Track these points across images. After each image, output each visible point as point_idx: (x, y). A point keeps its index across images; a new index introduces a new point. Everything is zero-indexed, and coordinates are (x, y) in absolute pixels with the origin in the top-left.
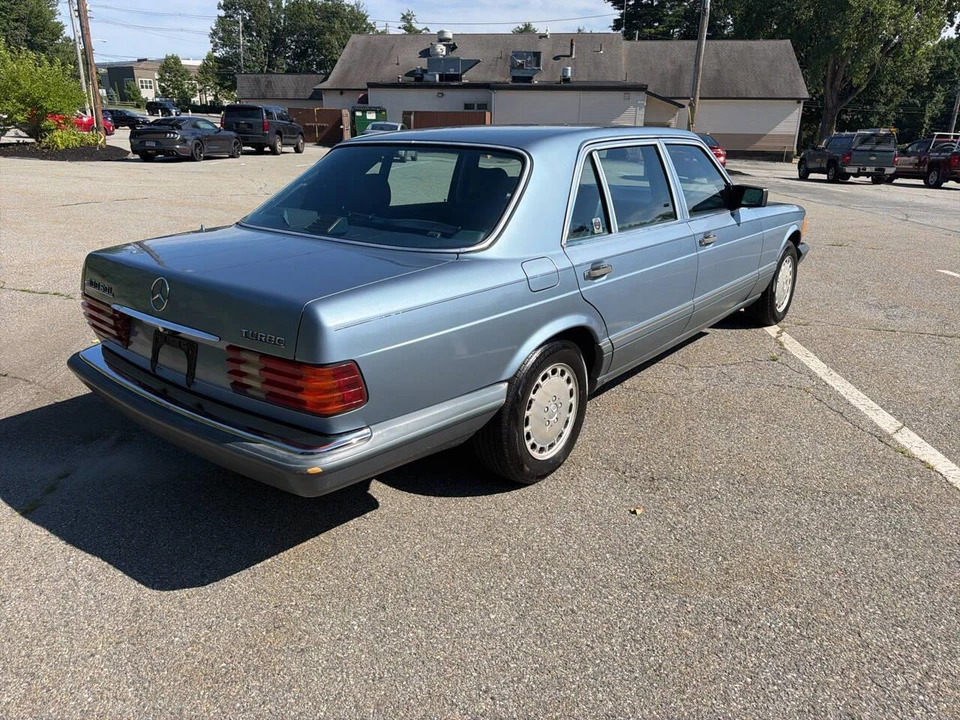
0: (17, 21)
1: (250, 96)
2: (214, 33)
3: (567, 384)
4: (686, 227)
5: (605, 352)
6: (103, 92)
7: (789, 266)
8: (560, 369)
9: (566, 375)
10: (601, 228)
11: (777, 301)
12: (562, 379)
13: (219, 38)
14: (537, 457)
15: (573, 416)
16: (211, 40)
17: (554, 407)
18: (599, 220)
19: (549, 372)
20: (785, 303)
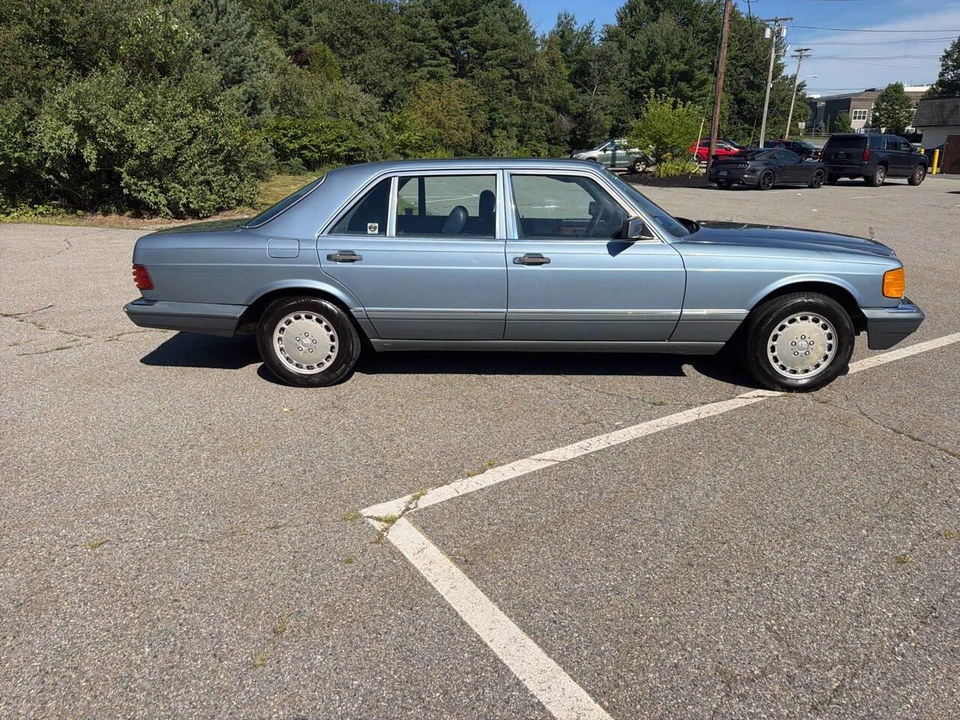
0: (743, 66)
1: (928, 124)
2: (948, 55)
3: (325, 330)
4: (501, 245)
5: (356, 317)
6: (802, 125)
7: (817, 327)
8: (314, 318)
9: (324, 324)
10: (377, 231)
11: (780, 363)
12: (318, 324)
13: (953, 61)
14: (292, 368)
15: (334, 355)
16: (940, 63)
17: (307, 341)
18: (377, 225)
19: (303, 316)
20: (814, 372)
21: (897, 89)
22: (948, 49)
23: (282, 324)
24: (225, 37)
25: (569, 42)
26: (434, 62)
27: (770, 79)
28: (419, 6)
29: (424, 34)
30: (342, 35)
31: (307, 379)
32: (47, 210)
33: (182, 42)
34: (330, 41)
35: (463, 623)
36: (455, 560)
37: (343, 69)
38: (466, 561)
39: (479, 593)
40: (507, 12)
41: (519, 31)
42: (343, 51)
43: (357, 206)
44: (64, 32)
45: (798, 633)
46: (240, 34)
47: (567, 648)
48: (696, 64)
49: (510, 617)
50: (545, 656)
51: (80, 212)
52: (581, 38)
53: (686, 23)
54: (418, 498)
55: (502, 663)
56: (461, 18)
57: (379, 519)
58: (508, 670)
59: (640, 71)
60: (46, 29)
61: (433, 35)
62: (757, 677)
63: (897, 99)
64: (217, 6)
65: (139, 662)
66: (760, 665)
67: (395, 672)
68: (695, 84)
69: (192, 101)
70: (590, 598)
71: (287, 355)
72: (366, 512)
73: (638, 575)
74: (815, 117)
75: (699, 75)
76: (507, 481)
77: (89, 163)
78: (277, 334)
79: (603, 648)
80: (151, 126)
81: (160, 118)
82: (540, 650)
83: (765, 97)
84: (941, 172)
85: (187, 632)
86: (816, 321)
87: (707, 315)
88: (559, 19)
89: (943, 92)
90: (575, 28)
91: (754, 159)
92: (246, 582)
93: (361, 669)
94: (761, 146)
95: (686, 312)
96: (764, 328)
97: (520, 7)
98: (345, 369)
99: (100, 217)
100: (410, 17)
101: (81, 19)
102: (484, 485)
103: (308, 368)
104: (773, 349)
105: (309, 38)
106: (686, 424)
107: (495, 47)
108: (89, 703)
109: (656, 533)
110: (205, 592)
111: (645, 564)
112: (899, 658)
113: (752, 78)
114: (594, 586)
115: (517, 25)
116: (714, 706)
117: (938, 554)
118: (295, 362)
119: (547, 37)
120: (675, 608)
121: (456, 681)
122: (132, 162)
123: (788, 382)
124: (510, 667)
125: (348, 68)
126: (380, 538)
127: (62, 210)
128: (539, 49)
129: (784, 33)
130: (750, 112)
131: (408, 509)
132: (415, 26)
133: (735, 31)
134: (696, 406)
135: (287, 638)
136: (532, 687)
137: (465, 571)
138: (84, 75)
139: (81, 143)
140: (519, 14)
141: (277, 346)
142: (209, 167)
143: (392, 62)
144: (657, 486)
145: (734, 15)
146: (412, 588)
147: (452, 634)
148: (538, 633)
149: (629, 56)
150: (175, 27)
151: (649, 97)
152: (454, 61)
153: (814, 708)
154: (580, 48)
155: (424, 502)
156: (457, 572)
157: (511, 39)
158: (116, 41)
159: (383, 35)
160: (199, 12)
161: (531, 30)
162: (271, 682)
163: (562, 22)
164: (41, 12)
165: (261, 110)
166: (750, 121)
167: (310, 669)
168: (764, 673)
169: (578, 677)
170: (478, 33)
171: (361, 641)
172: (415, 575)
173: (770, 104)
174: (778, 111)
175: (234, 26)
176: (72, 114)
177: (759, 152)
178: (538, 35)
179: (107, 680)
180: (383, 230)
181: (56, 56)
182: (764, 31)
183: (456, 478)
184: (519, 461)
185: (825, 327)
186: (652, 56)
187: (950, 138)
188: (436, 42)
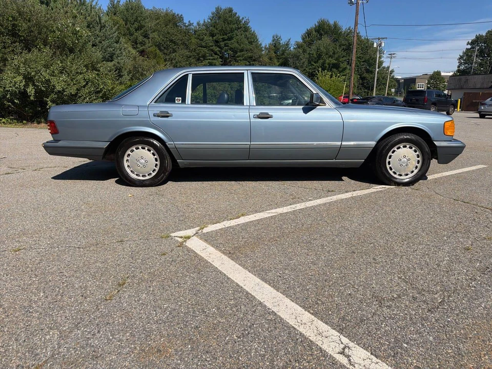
0: (363, 62)
1: (454, 88)
2: (461, 57)
3: (152, 155)
4: (247, 108)
5: (169, 147)
6: (393, 90)
7: (412, 151)
8: (146, 148)
9: (152, 152)
10: (180, 102)
11: (393, 170)
12: (148, 152)
13: (463, 60)
14: (133, 176)
15: (157, 169)
16: (458, 61)
17: (143, 161)
18: (181, 98)
19: (140, 147)
20: (411, 175)
21: (438, 73)
22: (461, 55)
23: (129, 152)
24: (104, 39)
25: (278, 49)
26: (211, 58)
27: (377, 67)
28: (204, 30)
29: (206, 44)
30: (164, 43)
31: (142, 182)
32: (7, 121)
33: (81, 36)
34: (159, 46)
35: (228, 278)
36: (224, 253)
37: (165, 60)
38: (230, 253)
39: (237, 266)
40: (247, 34)
41: (253, 43)
42: (165, 51)
43: (170, 89)
44: (19, 30)
45: (416, 279)
46: (112, 37)
47: (288, 288)
48: (340, 60)
49: (255, 275)
50: (275, 291)
51: (24, 122)
52: (284, 47)
53: (335, 40)
54: (203, 229)
55: (251, 295)
56: (225, 36)
57: (181, 237)
58: (255, 298)
59: (313, 63)
60: (10, 28)
61: (211, 44)
62: (396, 298)
63: (438, 78)
64: (100, 23)
65: (36, 300)
66: (397, 293)
67: (189, 300)
68: (340, 69)
69: (86, 66)
70: (299, 267)
71: (131, 169)
72: (173, 235)
73: (325, 257)
74: (399, 87)
75: (343, 65)
76: (252, 221)
77: (31, 95)
78: (126, 158)
79: (308, 288)
80: (64, 77)
81: (69, 74)
82: (272, 289)
83: (375, 77)
84: (462, 110)
85: (66, 286)
86: (411, 148)
87: (354, 145)
88: (273, 37)
89: (460, 75)
90: (281, 42)
91: (371, 101)
92: (103, 264)
93: (169, 299)
94: (374, 95)
95: (344, 143)
96: (384, 152)
97: (254, 32)
98: (163, 177)
99: (36, 124)
100: (199, 36)
101: (29, 24)
102: (239, 223)
103: (143, 176)
104: (389, 163)
105: (147, 45)
106: (346, 199)
107: (242, 51)
108: (3, 319)
109: (333, 240)
110: (79, 269)
111: (329, 252)
112: (473, 289)
113: (368, 67)
114: (301, 262)
115: (253, 40)
116: (373, 311)
117: (486, 246)
118: (136, 173)
119: (267, 46)
120: (347, 270)
121: (225, 303)
122: (53, 96)
123: (398, 180)
124: (256, 296)
125: (168, 60)
126: (181, 245)
127: (16, 121)
128: (263, 52)
129: (383, 45)
130: (368, 84)
131: (197, 233)
132: (202, 40)
133: (359, 45)
134: (351, 192)
135: (126, 288)
136: (268, 305)
137: (229, 257)
138: (30, 51)
139: (26, 86)
140: (254, 35)
141: (126, 164)
142: (95, 99)
143: (190, 57)
144: (333, 222)
145: (359, 37)
146: (200, 265)
147: (222, 283)
148: (271, 282)
149: (308, 56)
150: (78, 29)
151: (318, 72)
152: (221, 57)
153: (429, 310)
154: (284, 52)
155: (205, 230)
156: (225, 258)
157: (249, 47)
158: (47, 36)
159: (185, 44)
160: (91, 26)
161: (260, 43)
162: (115, 307)
163: (275, 39)
164: (8, 19)
165: (123, 76)
166: (368, 88)
167: (138, 301)
168: (399, 296)
169: (295, 300)
170: (233, 44)
171: (170, 288)
172: (201, 259)
173: (377, 80)
174: (381, 83)
175: (109, 33)
176: (22, 70)
177: (374, 97)
178: (263, 45)
179: (16, 308)
180: (184, 101)
181: (15, 42)
182: (373, 44)
183: (224, 220)
184: (258, 213)
185: (415, 151)
186: (319, 56)
187: (465, 94)
188: (212, 48)
